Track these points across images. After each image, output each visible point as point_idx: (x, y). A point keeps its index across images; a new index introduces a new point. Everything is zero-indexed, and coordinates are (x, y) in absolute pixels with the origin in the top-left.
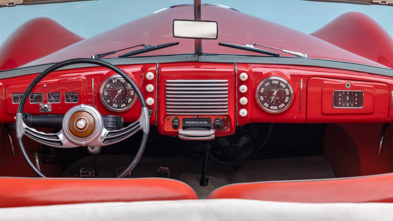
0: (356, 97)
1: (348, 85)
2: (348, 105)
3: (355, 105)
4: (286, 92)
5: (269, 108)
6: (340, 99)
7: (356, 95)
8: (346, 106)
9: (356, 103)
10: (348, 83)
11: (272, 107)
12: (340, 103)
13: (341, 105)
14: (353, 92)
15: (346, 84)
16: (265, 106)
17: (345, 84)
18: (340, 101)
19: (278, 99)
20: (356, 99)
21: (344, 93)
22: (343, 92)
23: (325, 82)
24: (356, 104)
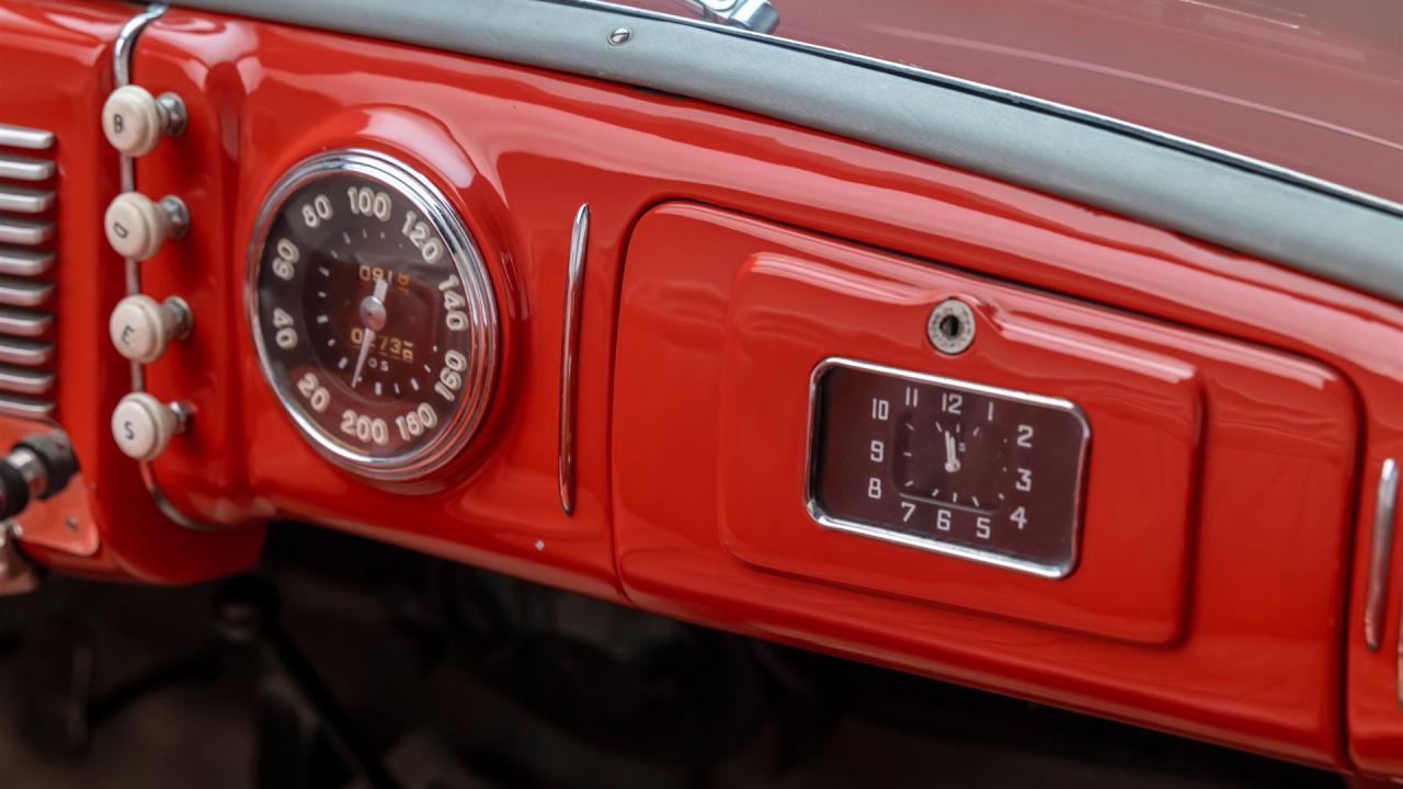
0: (1026, 458)
1: (952, 325)
2: (943, 521)
3: (1005, 540)
4: (447, 305)
5: (329, 421)
6: (877, 450)
7: (1025, 436)
8: (924, 526)
9: (1019, 517)
10: (956, 308)
11: (350, 421)
12: (875, 488)
13: (886, 515)
14: (998, 401)
15: (940, 311)
16: (304, 404)
17: (929, 308)
18: (875, 470)
19: (408, 355)
20: (1026, 474)
21: (912, 399)
22: (914, 384)
23: (768, 263)
24: (1022, 522)
